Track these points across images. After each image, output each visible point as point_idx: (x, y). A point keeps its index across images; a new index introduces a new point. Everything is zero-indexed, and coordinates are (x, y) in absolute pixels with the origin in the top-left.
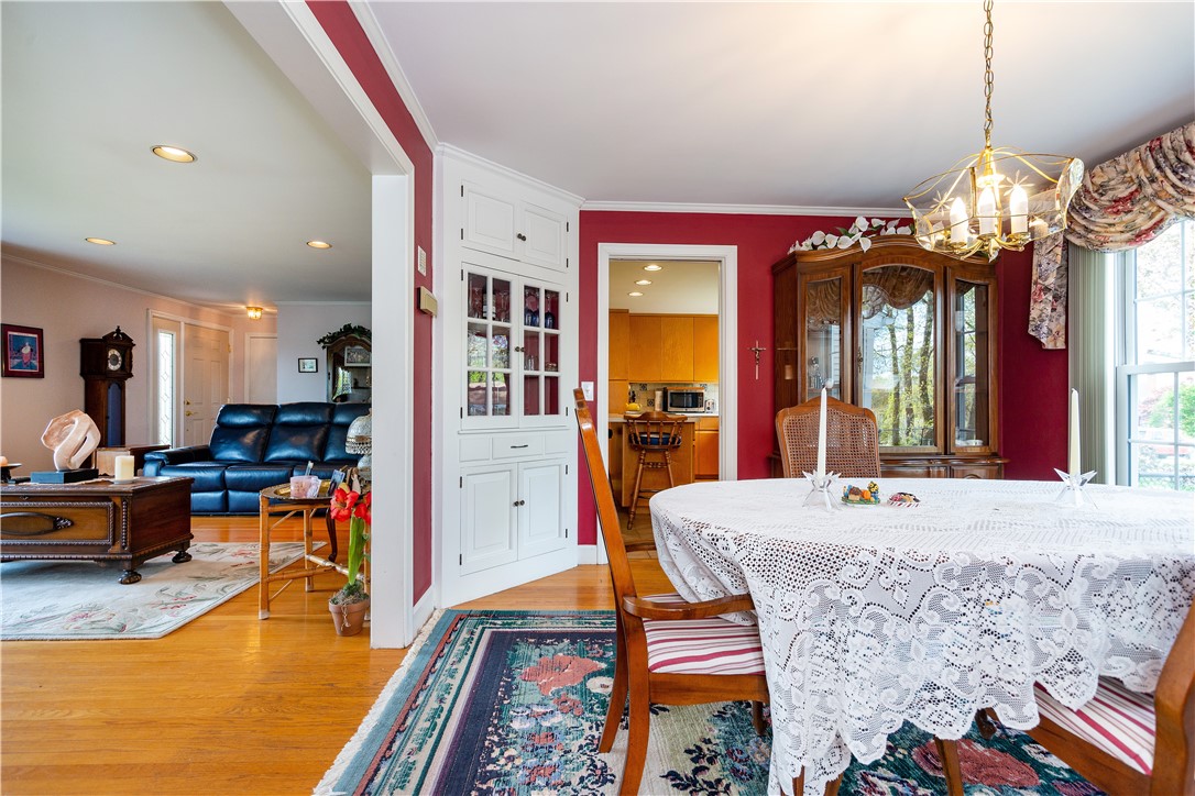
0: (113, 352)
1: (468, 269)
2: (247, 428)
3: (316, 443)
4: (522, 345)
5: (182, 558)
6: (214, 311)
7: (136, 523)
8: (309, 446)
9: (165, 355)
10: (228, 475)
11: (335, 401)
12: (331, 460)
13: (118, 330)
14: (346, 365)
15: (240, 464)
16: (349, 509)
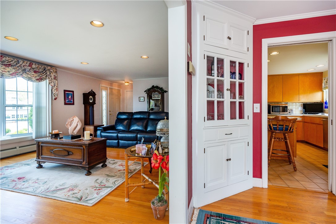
0: (91, 97)
1: (207, 54)
2: (125, 119)
3: (144, 125)
4: (229, 88)
5: (104, 166)
6: (117, 84)
7: (90, 155)
8: (142, 126)
9: (104, 97)
10: (119, 135)
11: (150, 110)
12: (149, 131)
13: (92, 90)
14: (153, 99)
15: (123, 132)
16: (159, 163)
